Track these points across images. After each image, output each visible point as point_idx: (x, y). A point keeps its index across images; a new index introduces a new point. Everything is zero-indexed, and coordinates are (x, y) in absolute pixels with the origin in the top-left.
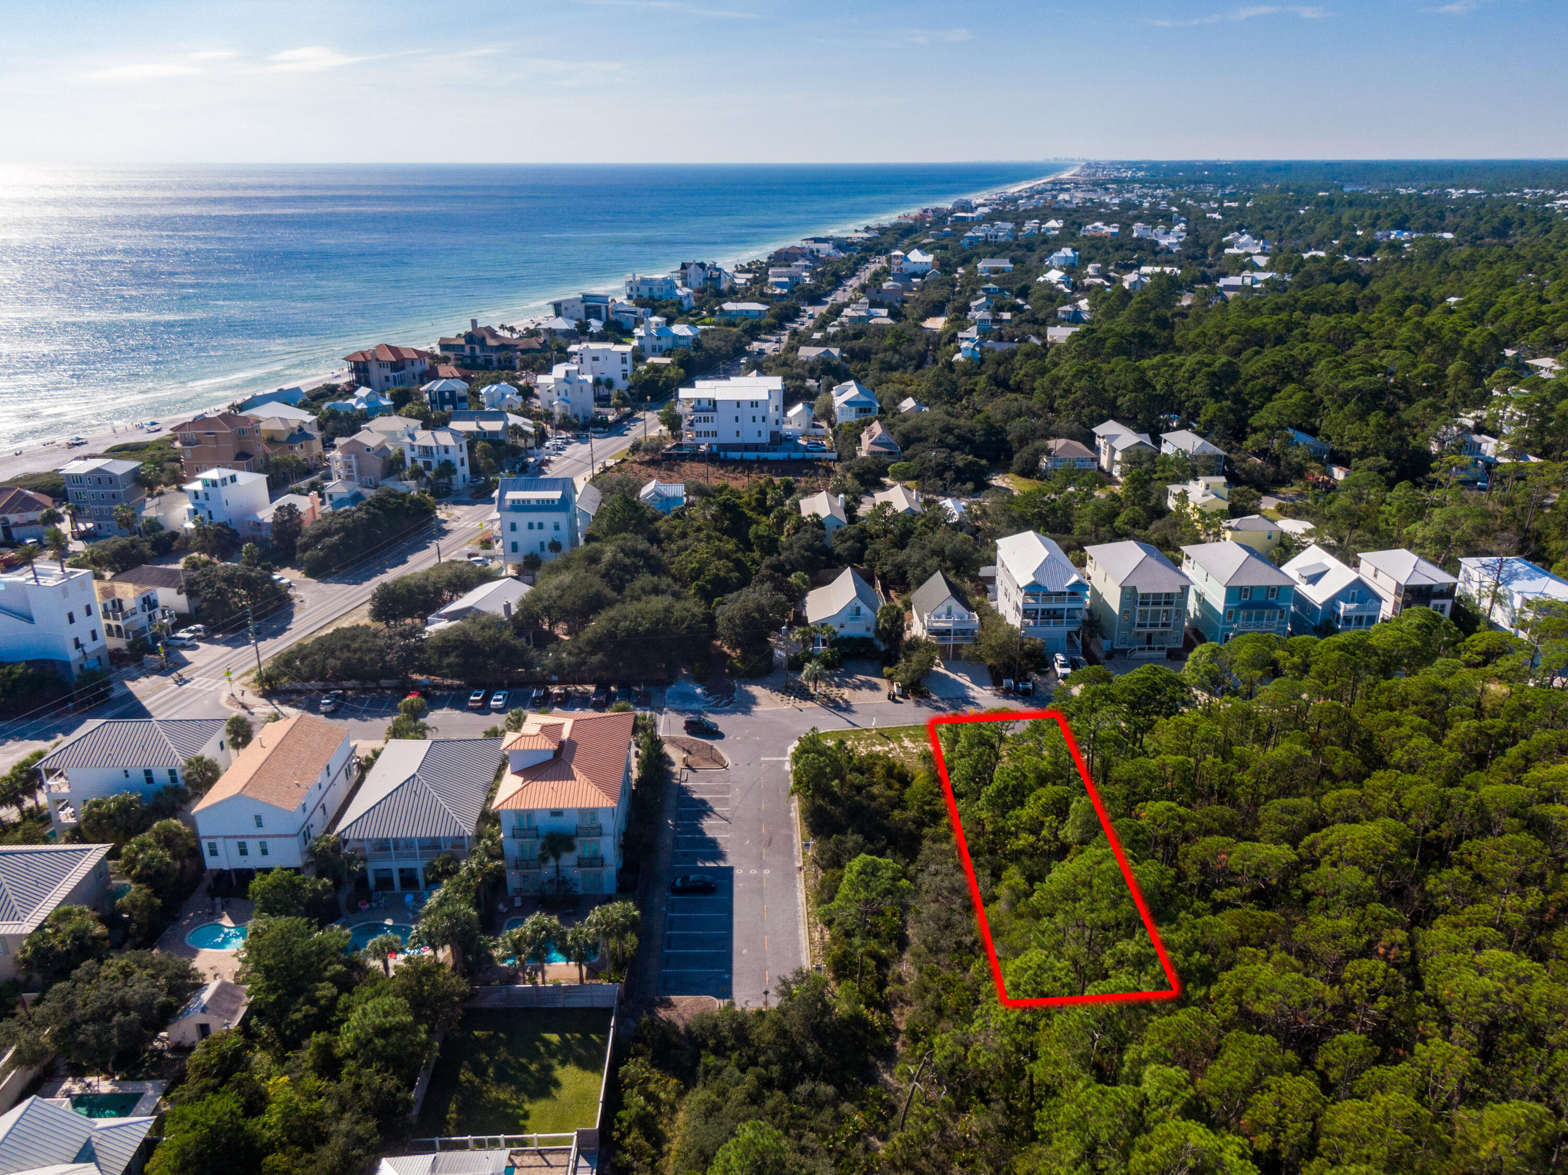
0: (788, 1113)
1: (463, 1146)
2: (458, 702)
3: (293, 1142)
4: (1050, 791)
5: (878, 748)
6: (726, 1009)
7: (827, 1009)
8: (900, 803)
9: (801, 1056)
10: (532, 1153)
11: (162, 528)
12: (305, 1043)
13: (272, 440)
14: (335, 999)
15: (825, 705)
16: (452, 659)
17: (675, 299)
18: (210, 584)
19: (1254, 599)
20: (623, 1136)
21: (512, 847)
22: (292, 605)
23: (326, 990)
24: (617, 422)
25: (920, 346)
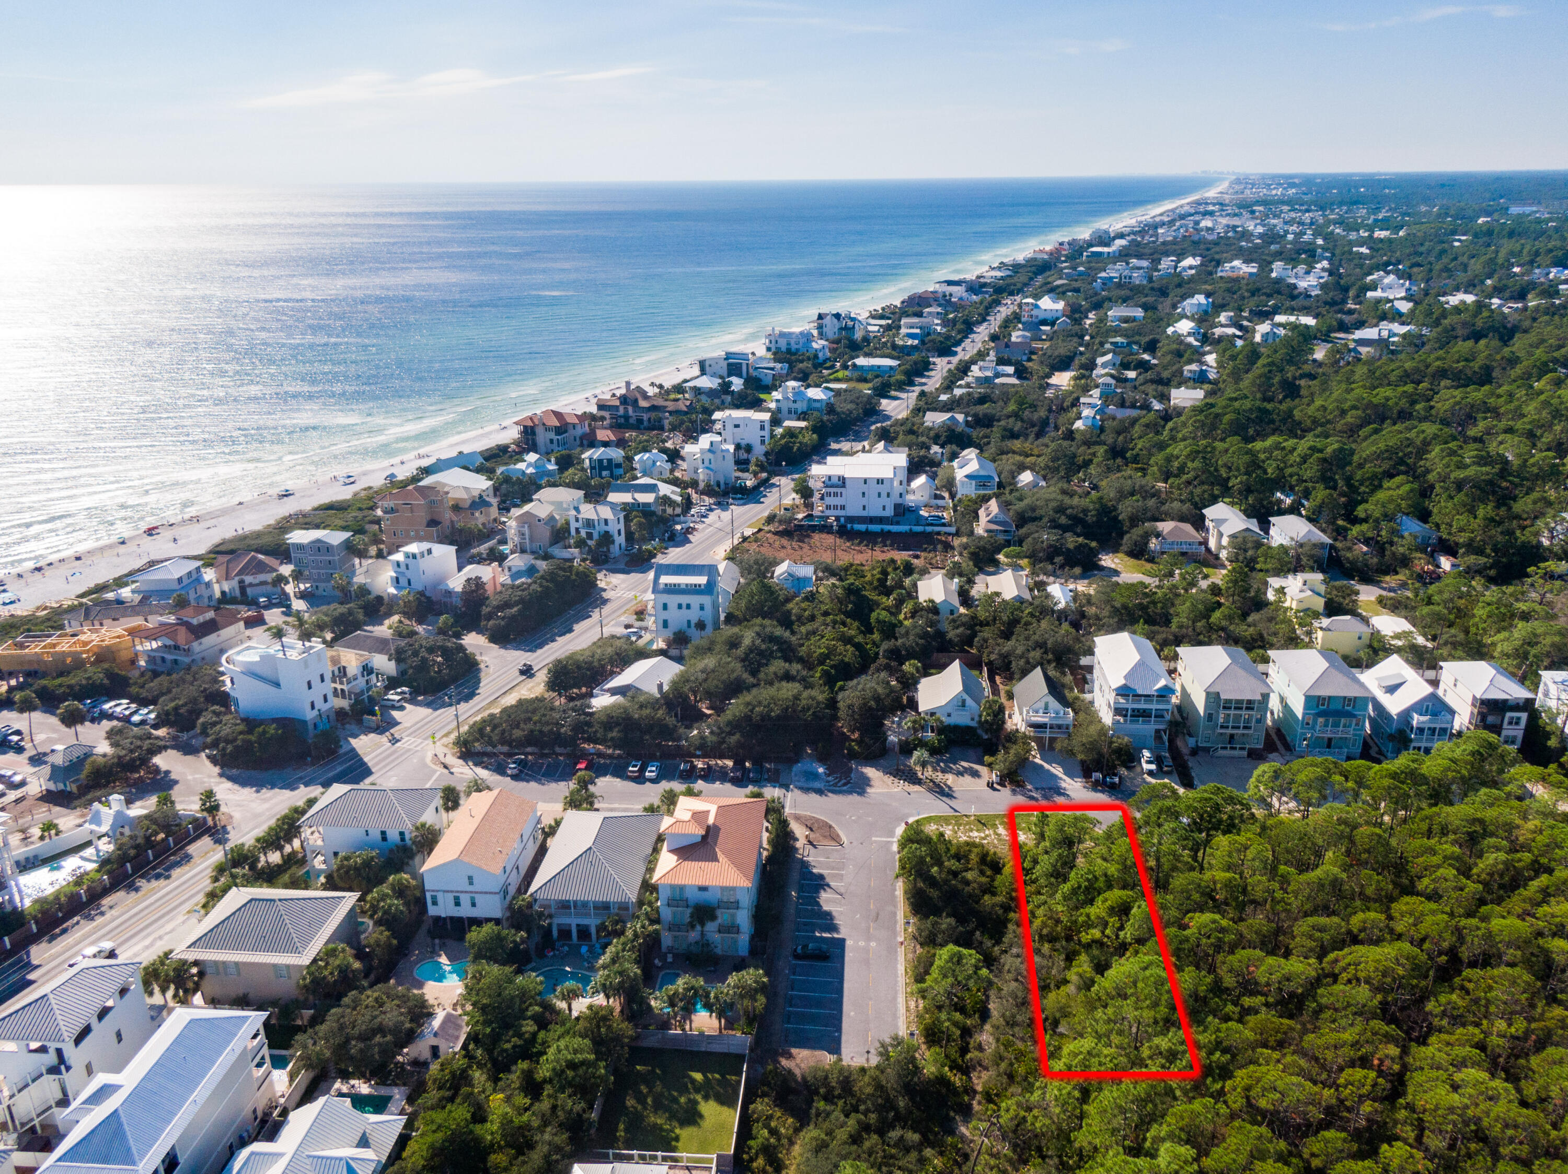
0: (881, 1154)
1: (629, 1158)
2: (619, 772)
3: (508, 1145)
4: (1116, 895)
5: (975, 834)
6: (835, 1063)
7: (917, 1070)
8: (990, 890)
9: (894, 1107)
10: (682, 1168)
11: (369, 593)
12: (513, 1068)
13: (456, 508)
14: (534, 1035)
15: (930, 790)
16: (614, 734)
17: (810, 354)
18: (416, 653)
19: (1332, 707)
20: (752, 1160)
21: (667, 914)
22: (479, 670)
23: (529, 1027)
24: (756, 488)
25: (1043, 413)
